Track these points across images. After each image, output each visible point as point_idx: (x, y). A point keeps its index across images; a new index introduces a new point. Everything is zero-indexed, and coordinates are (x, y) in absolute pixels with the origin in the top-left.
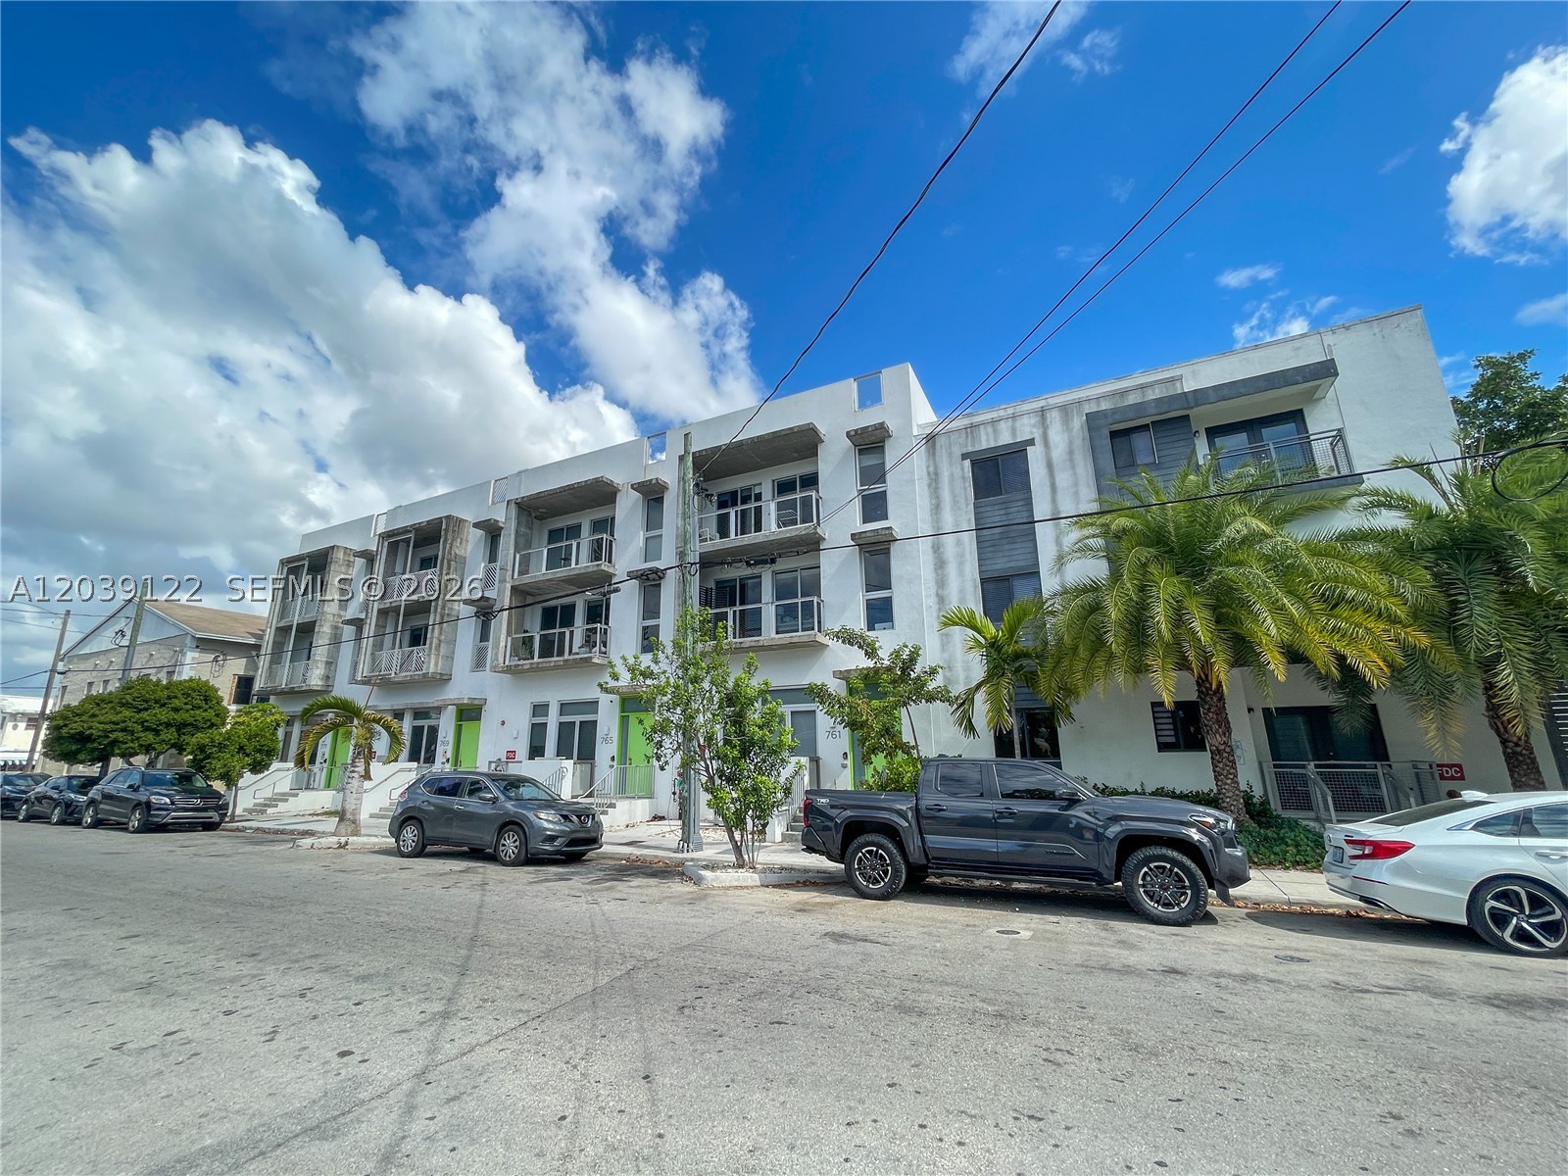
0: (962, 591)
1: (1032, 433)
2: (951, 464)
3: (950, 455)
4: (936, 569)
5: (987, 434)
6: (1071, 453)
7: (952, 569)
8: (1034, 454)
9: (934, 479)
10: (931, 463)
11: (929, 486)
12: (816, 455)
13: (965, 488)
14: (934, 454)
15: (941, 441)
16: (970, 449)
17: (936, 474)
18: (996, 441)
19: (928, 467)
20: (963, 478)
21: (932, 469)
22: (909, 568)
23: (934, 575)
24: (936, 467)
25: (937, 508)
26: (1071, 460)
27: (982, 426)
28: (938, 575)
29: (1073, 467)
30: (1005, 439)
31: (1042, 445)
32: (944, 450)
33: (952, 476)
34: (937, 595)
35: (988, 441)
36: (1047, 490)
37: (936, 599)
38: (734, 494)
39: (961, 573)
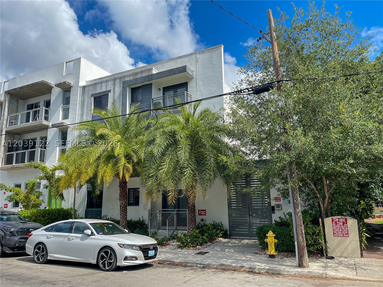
1: (111, 87)
2: (88, 98)
3: (88, 94)
5: (99, 87)
8: (110, 95)
9: (83, 103)
10: (83, 98)
12: (51, 92)
13: (91, 108)
14: (84, 94)
15: (87, 89)
16: (94, 93)
18: (101, 90)
19: (82, 99)
20: (91, 104)
21: (83, 100)
22: (72, 138)
24: (84, 99)
25: (82, 115)
27: (98, 84)
30: (104, 90)
31: (113, 92)
32: (87, 93)
33: (88, 102)
35: (99, 90)
38: (32, 105)
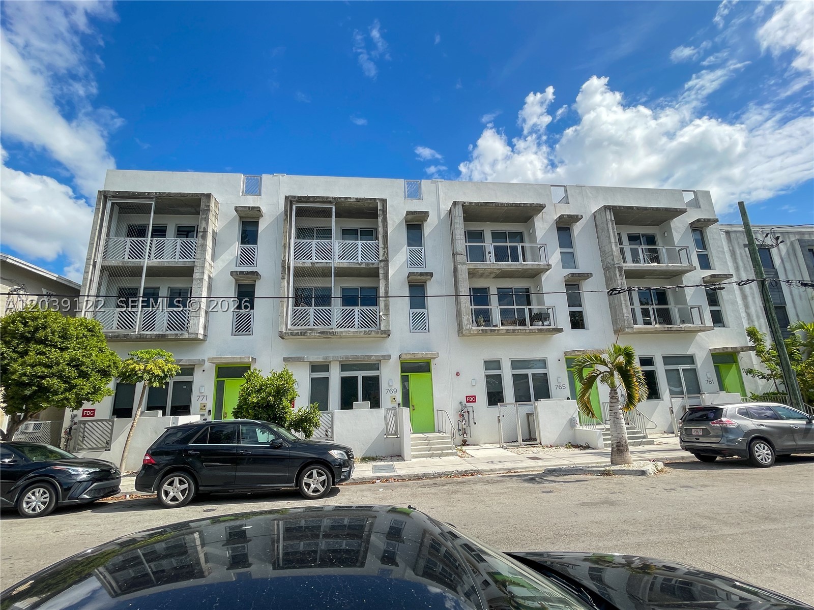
0: (756, 311)
2: (740, 248)
3: (738, 243)
4: (743, 299)
6: (789, 255)
7: (750, 299)
8: (774, 252)
9: (733, 254)
10: (730, 245)
11: (731, 256)
13: (748, 261)
14: (731, 241)
15: (732, 235)
17: (734, 251)
19: (729, 247)
20: (747, 256)
21: (731, 248)
22: (731, 297)
23: (742, 302)
24: (733, 248)
25: (737, 269)
26: (789, 257)
28: (744, 302)
29: (791, 261)
31: (776, 249)
32: (735, 240)
33: (741, 253)
34: (746, 312)
36: (783, 269)
37: (746, 314)
39: (754, 302)
